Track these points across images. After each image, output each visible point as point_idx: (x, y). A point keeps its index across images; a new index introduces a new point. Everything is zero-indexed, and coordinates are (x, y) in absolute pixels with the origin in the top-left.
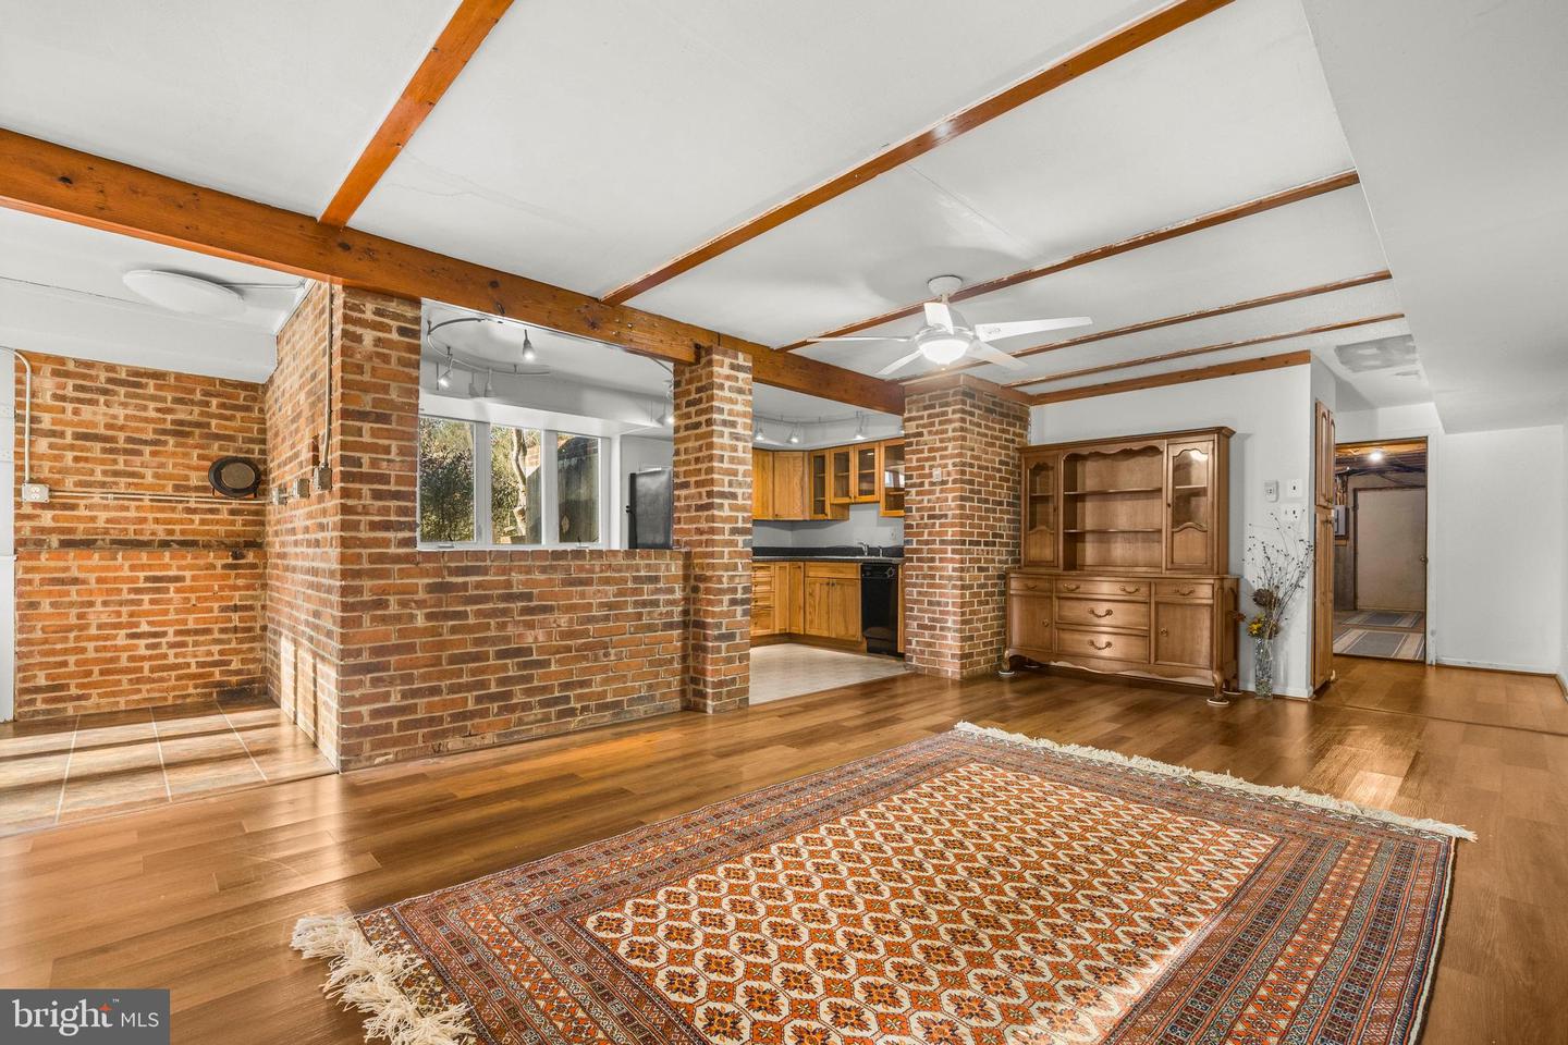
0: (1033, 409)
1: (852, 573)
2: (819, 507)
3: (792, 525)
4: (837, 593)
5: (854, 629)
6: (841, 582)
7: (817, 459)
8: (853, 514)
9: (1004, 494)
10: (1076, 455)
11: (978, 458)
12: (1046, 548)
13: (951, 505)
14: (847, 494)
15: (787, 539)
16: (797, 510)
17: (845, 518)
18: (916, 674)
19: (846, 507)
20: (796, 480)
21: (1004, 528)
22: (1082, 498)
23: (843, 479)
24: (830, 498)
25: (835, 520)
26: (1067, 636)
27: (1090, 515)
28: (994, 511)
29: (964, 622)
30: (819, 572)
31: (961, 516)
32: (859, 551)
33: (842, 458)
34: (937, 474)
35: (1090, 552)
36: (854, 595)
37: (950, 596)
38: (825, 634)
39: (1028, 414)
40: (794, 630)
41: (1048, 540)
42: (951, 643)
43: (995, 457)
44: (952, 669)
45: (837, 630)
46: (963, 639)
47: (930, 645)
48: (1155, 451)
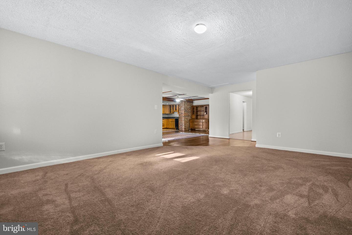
0: (194, 101)
1: (174, 120)
2: (170, 112)
3: (167, 114)
4: (172, 122)
5: (174, 127)
6: (173, 121)
7: (170, 106)
8: (175, 113)
9: (190, 111)
10: (197, 107)
11: (186, 107)
12: (194, 117)
13: (183, 112)
14: (174, 110)
15: (167, 116)
16: (168, 112)
17: (174, 113)
18: (180, 130)
19: (174, 112)
20: (168, 109)
21: (190, 115)
22: (198, 111)
23: (173, 109)
24: (172, 111)
25: (172, 114)
26: (195, 126)
27: (199, 113)
28: (189, 113)
29: (185, 125)
30: (170, 120)
31: (184, 113)
32: (175, 117)
33: (173, 106)
34: (182, 109)
35: (199, 117)
36: (174, 123)
37: (183, 122)
38: (171, 128)
39: (193, 102)
40: (167, 127)
41: (194, 116)
42: (183, 127)
43: (189, 107)
44: (183, 130)
45: (172, 127)
46: (185, 127)
47: (181, 127)
48: (203, 106)
